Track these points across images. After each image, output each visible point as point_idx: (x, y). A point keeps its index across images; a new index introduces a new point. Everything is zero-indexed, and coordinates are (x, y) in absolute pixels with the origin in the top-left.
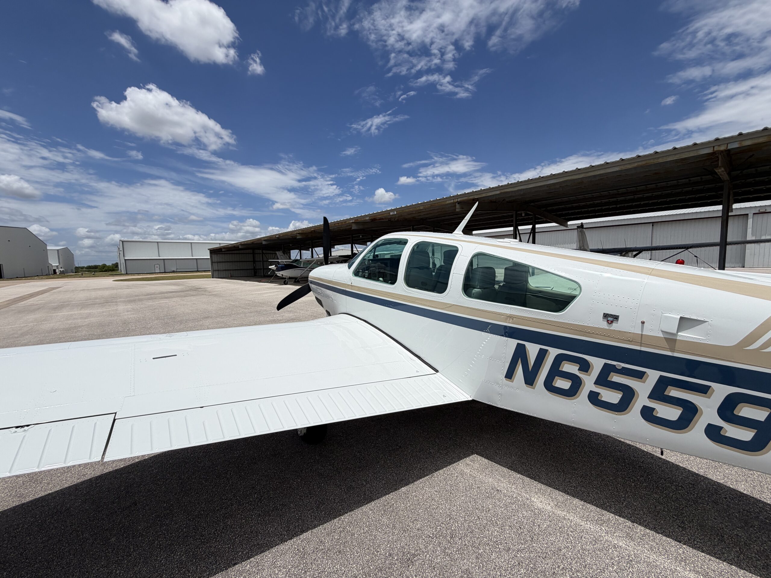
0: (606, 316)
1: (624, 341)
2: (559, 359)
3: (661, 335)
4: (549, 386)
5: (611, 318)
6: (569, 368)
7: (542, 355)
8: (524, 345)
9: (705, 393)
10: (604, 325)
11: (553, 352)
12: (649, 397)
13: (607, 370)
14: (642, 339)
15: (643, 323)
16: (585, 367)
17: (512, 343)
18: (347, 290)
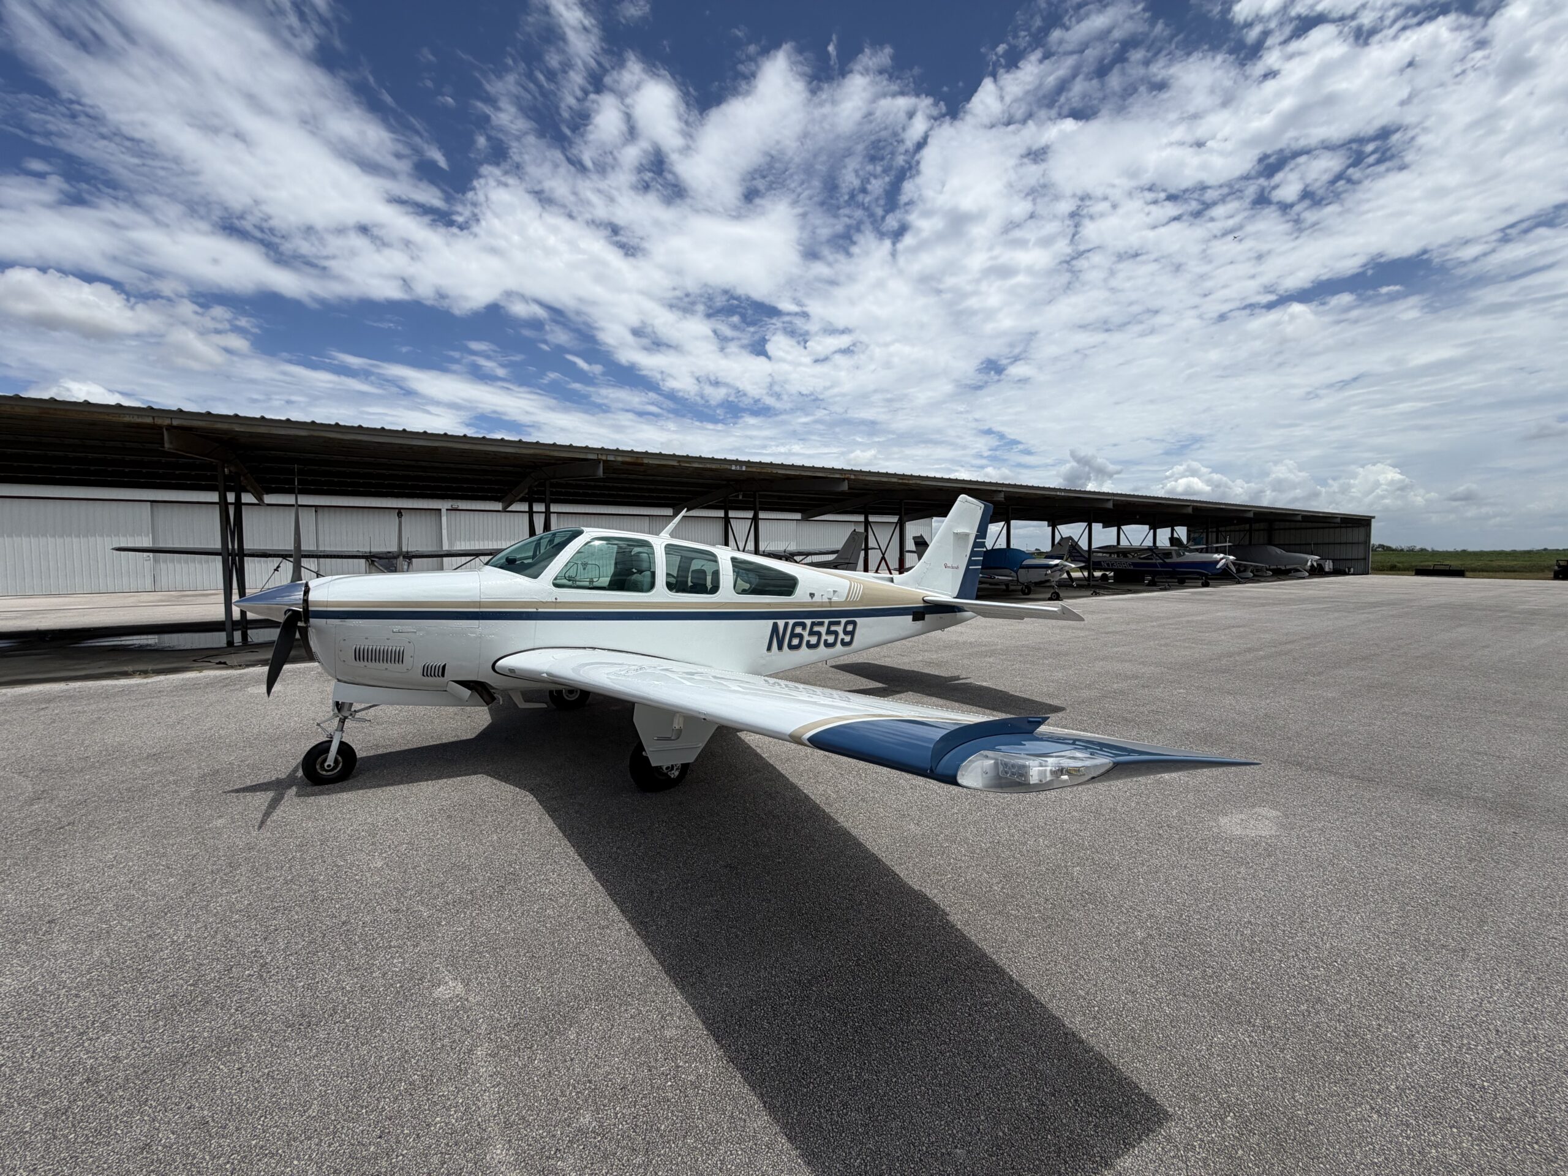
0: (811, 595)
1: (818, 607)
2: (795, 625)
3: (827, 600)
4: (790, 646)
6: (798, 630)
7: (786, 625)
8: (777, 623)
9: (840, 624)
11: (791, 622)
12: (826, 634)
13: (813, 624)
14: (822, 604)
15: (822, 596)
16: (804, 626)
17: (770, 624)
18: (540, 610)
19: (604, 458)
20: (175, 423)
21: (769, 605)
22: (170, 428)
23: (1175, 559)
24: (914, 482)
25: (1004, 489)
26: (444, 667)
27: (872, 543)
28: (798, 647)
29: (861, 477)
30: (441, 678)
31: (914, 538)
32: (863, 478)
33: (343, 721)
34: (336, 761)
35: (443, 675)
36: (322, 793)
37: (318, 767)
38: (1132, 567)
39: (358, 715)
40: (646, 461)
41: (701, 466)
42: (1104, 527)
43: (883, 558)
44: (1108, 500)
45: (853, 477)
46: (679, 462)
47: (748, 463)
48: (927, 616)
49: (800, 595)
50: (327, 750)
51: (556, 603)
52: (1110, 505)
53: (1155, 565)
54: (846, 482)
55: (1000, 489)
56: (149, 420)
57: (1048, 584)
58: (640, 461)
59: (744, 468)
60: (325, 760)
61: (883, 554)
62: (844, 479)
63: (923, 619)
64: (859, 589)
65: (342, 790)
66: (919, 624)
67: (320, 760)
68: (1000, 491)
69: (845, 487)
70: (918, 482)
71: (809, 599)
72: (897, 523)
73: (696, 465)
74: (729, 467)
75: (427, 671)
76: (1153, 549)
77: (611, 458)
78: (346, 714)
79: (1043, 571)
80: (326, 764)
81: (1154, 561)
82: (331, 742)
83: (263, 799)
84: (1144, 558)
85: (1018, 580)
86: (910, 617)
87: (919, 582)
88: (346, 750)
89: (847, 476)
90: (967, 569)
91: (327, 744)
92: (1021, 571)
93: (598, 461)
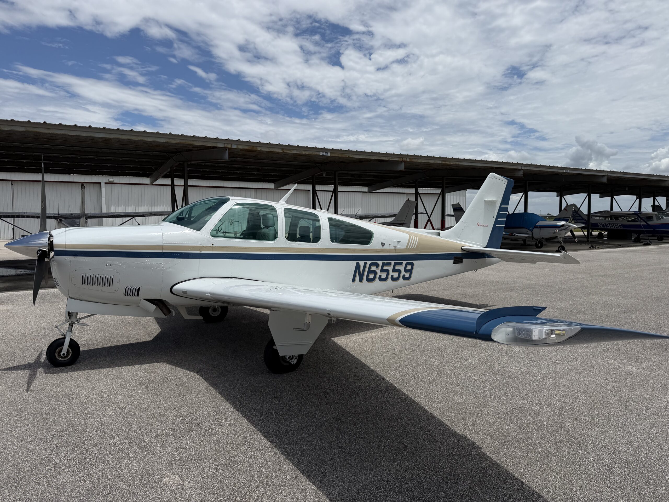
0: (382, 243)
1: (387, 252)
2: (371, 265)
3: (393, 248)
8: (359, 263)
9: (402, 265)
12: (392, 272)
14: (390, 251)
15: (390, 244)
18: (202, 252)
19: (229, 146)
21: (353, 250)
23: (655, 222)
24: (454, 163)
25: (523, 168)
26: (139, 289)
27: (421, 209)
28: (373, 280)
29: (414, 160)
30: (137, 297)
31: (453, 205)
32: (416, 160)
33: (71, 325)
34: (68, 352)
35: (138, 295)
36: (60, 372)
37: (56, 355)
38: (622, 228)
39: (81, 321)
40: (259, 149)
41: (298, 153)
42: (600, 197)
43: (429, 220)
44: (603, 176)
45: (408, 160)
46: (283, 149)
47: (332, 150)
48: (464, 261)
49: (375, 244)
50: (62, 344)
51: (213, 247)
52: (605, 180)
53: (639, 226)
54: (403, 163)
55: (520, 168)
57: (556, 240)
58: (255, 149)
59: (329, 154)
60: (61, 350)
61: (429, 217)
62: (401, 162)
63: (462, 263)
64: (416, 240)
65: (73, 370)
66: (458, 265)
67: (58, 350)
68: (520, 170)
69: (402, 167)
70: (457, 163)
71: (380, 247)
72: (440, 194)
73: (295, 152)
74: (318, 153)
75: (128, 292)
76: (639, 214)
77: (234, 146)
78: (74, 320)
79: (552, 230)
80: (62, 353)
81: (638, 223)
82: (65, 338)
83: (24, 374)
84: (630, 221)
85: (533, 237)
86: (452, 261)
87: (458, 236)
88: (74, 345)
89: (404, 159)
90: (494, 228)
91: (62, 340)
92: (535, 230)
93: (225, 149)
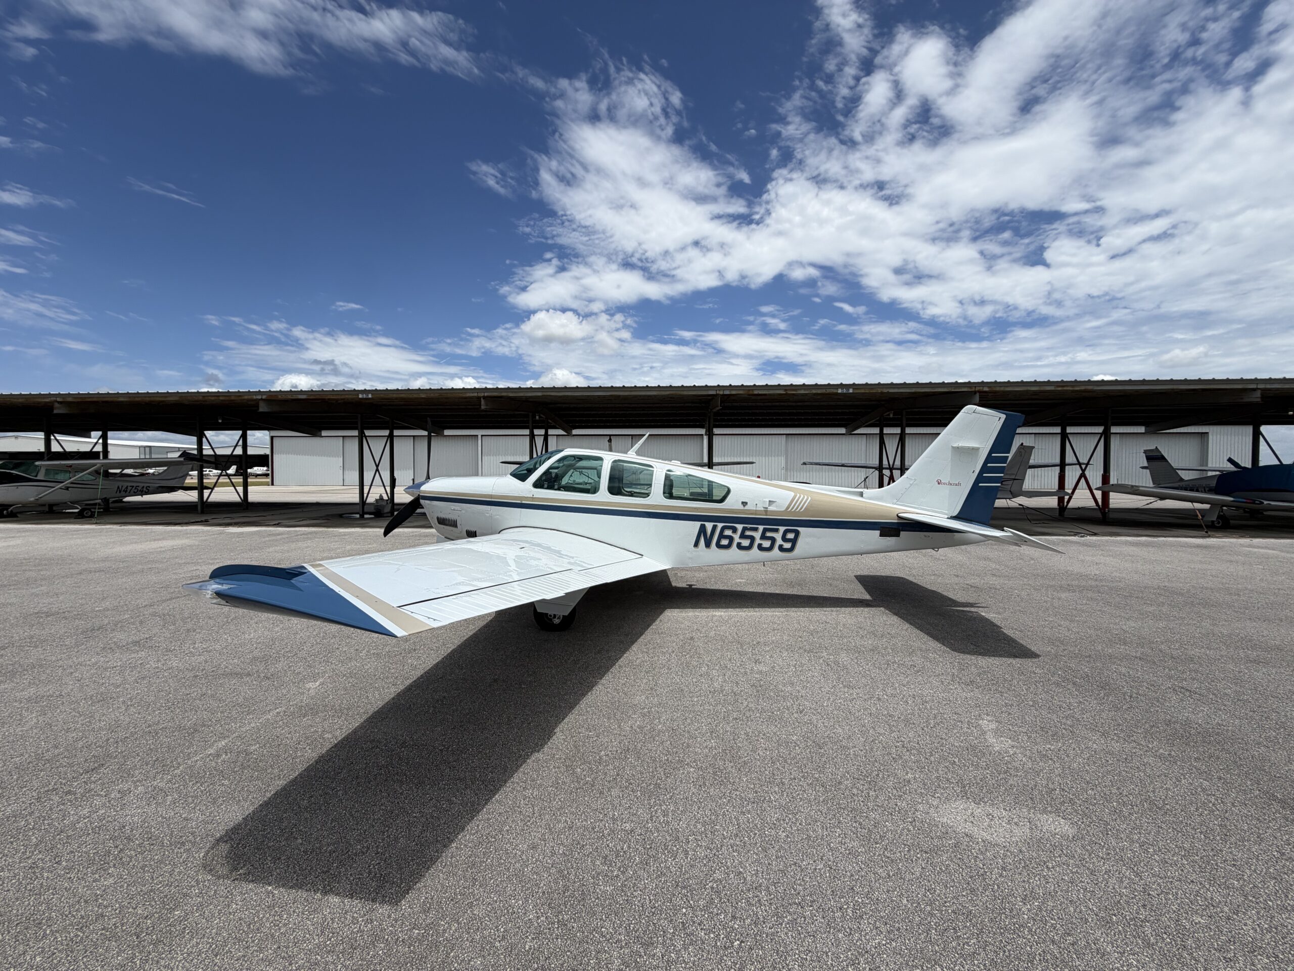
0: (743, 503)
1: (752, 514)
2: (724, 528)
3: (763, 509)
4: (719, 545)
5: (744, 504)
6: (728, 532)
7: (715, 527)
8: (705, 524)
9: (778, 531)
10: (741, 507)
11: (720, 525)
12: (760, 539)
13: (744, 529)
14: (756, 512)
15: (756, 504)
16: (735, 530)
17: (698, 524)
18: (523, 502)
20: (486, 394)
21: (696, 509)
22: (484, 397)
26: (475, 531)
28: (727, 547)
31: (1145, 452)
40: (755, 393)
43: (1083, 475)
45: (986, 389)
47: (854, 386)
48: (904, 534)
49: (732, 504)
51: (531, 498)
54: (978, 395)
56: (476, 395)
58: (752, 393)
59: (851, 391)
61: (1083, 471)
64: (806, 500)
72: (1101, 434)
73: (802, 392)
74: (835, 391)
75: (468, 532)
77: (727, 393)
90: (975, 486)
